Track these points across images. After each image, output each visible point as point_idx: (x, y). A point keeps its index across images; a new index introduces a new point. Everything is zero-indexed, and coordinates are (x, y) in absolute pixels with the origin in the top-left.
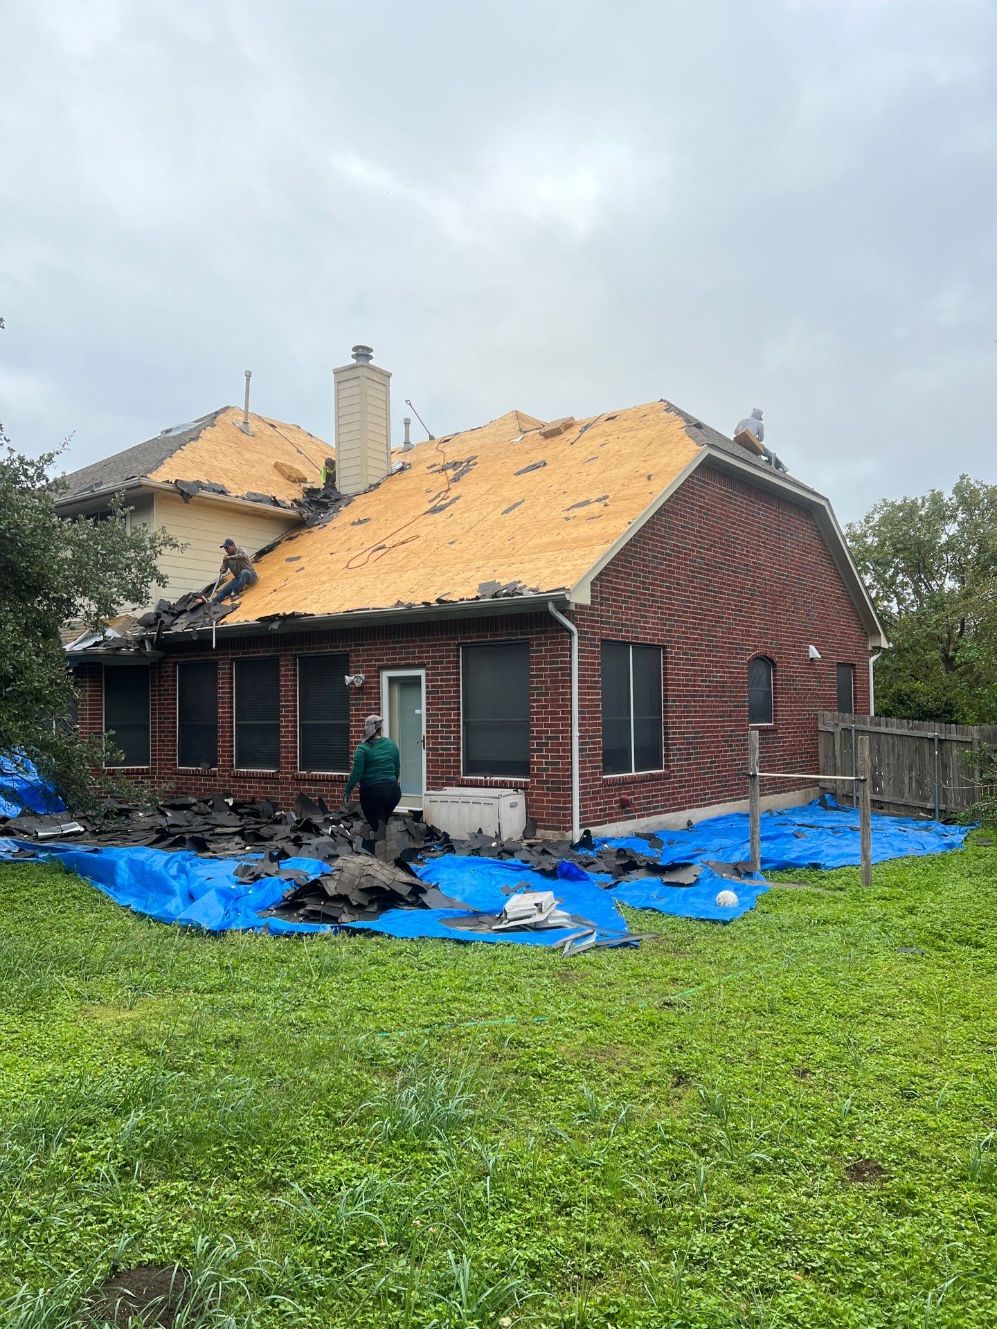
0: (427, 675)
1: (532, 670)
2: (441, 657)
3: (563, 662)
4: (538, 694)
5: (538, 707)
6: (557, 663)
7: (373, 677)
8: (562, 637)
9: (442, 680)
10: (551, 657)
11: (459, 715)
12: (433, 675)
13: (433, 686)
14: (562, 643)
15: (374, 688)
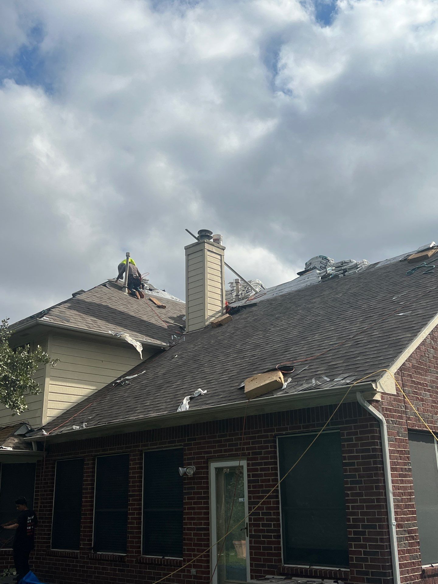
0: (248, 465)
1: (345, 458)
2: (260, 448)
3: (374, 450)
4: (352, 482)
5: (353, 495)
6: (368, 451)
7: (203, 468)
8: (372, 426)
9: (262, 470)
10: (362, 445)
11: (278, 503)
12: (253, 465)
13: (254, 476)
14: (372, 431)
15: (203, 478)
